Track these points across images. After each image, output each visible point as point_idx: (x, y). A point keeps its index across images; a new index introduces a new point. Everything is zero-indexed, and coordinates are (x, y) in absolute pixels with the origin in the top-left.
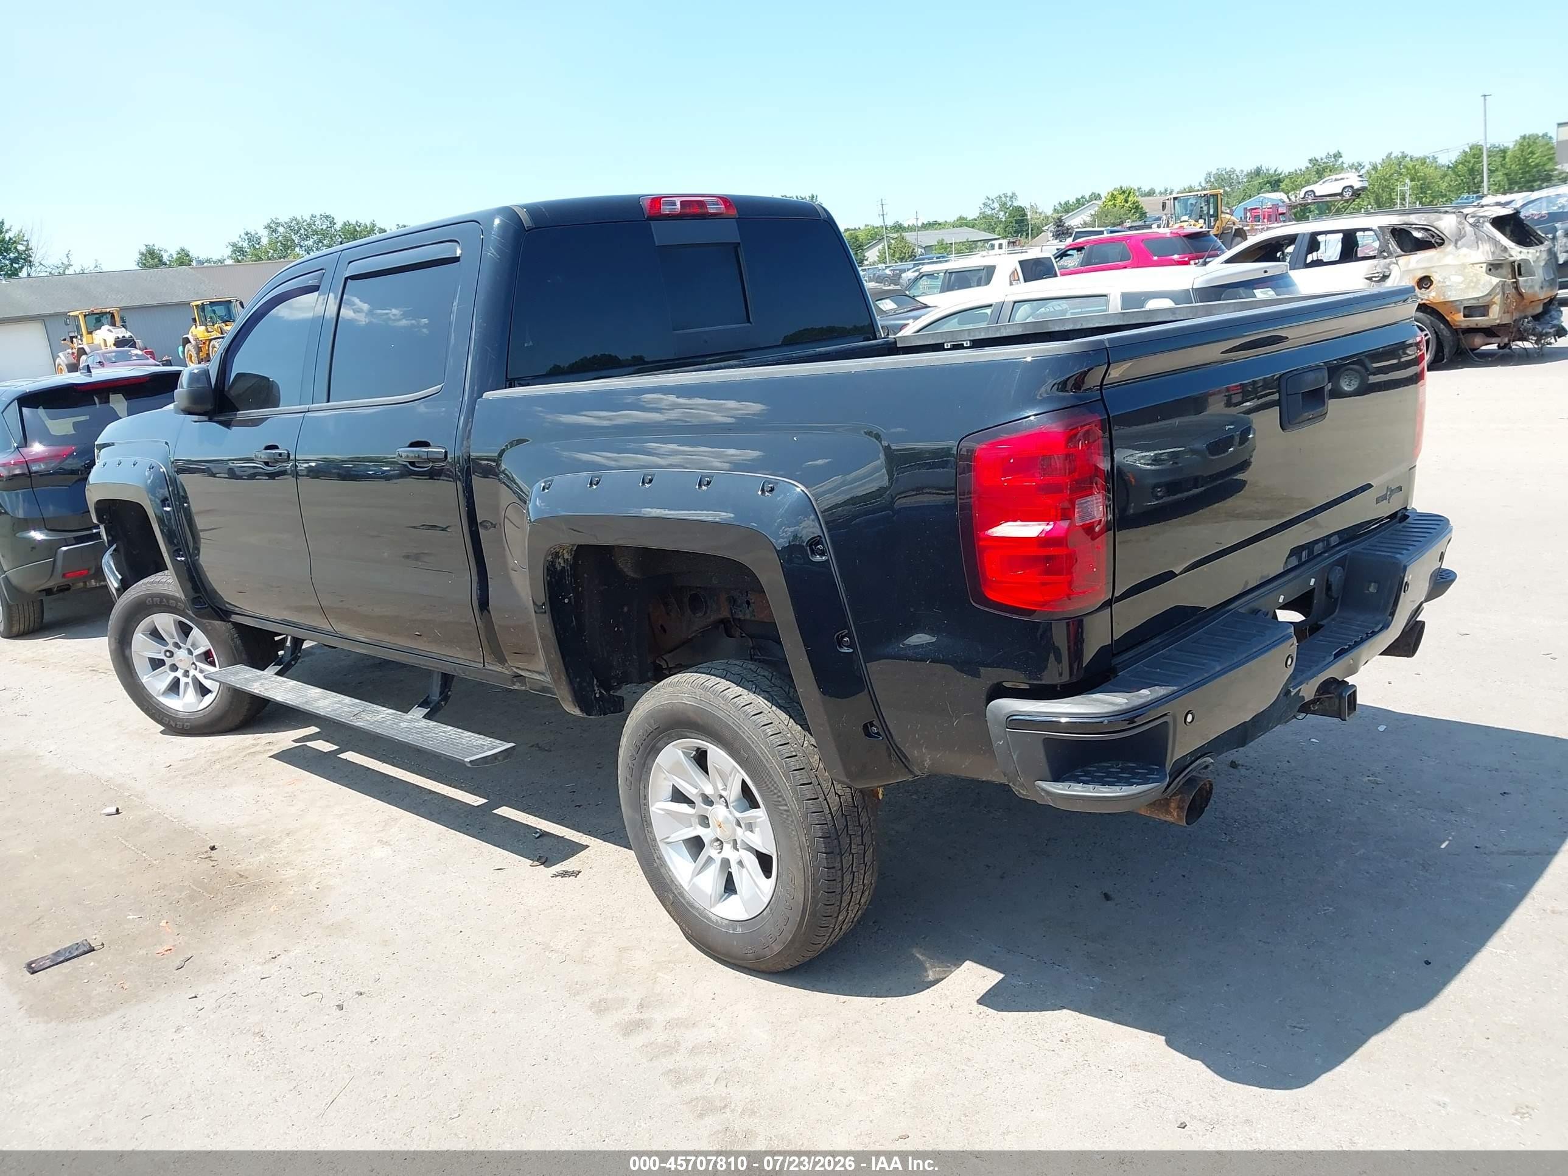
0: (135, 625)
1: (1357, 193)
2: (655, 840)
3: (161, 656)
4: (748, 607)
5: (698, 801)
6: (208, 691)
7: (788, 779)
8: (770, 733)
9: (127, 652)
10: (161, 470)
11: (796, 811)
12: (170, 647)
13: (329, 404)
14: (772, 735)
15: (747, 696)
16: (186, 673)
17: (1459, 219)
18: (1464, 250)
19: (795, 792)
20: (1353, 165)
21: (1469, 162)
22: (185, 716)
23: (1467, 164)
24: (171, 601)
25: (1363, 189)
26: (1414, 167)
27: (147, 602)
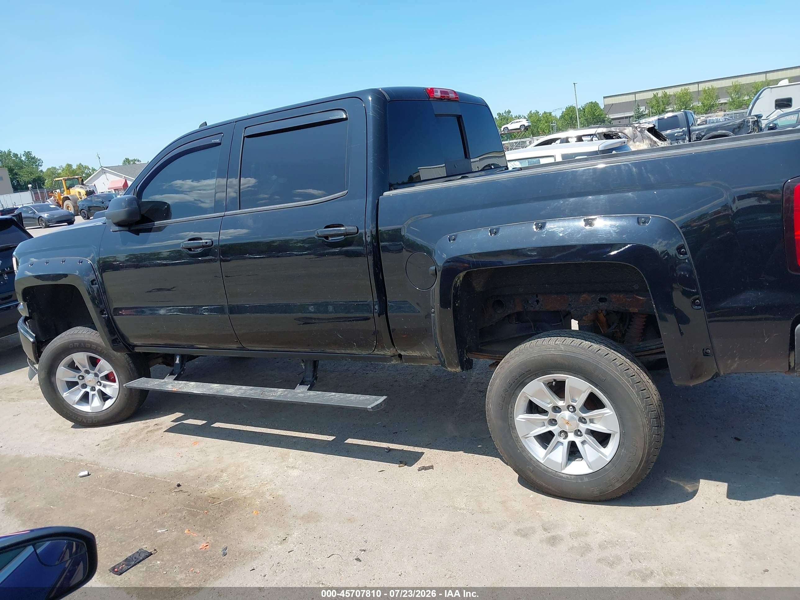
0: (59, 362)
1: (526, 128)
2: (517, 437)
3: (76, 380)
4: (538, 304)
5: (550, 411)
6: (109, 398)
7: (634, 388)
8: (618, 364)
9: (53, 379)
10: (89, 262)
11: (640, 406)
12: (82, 373)
13: (241, 210)
14: (620, 365)
15: (596, 346)
16: (93, 389)
17: (633, 129)
18: (638, 143)
19: (638, 395)
20: (517, 116)
21: (570, 114)
22: (90, 415)
23: (569, 115)
24: (87, 344)
25: (529, 126)
26: (546, 116)
27: (70, 346)
